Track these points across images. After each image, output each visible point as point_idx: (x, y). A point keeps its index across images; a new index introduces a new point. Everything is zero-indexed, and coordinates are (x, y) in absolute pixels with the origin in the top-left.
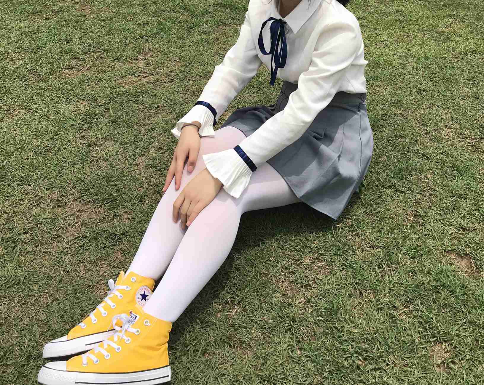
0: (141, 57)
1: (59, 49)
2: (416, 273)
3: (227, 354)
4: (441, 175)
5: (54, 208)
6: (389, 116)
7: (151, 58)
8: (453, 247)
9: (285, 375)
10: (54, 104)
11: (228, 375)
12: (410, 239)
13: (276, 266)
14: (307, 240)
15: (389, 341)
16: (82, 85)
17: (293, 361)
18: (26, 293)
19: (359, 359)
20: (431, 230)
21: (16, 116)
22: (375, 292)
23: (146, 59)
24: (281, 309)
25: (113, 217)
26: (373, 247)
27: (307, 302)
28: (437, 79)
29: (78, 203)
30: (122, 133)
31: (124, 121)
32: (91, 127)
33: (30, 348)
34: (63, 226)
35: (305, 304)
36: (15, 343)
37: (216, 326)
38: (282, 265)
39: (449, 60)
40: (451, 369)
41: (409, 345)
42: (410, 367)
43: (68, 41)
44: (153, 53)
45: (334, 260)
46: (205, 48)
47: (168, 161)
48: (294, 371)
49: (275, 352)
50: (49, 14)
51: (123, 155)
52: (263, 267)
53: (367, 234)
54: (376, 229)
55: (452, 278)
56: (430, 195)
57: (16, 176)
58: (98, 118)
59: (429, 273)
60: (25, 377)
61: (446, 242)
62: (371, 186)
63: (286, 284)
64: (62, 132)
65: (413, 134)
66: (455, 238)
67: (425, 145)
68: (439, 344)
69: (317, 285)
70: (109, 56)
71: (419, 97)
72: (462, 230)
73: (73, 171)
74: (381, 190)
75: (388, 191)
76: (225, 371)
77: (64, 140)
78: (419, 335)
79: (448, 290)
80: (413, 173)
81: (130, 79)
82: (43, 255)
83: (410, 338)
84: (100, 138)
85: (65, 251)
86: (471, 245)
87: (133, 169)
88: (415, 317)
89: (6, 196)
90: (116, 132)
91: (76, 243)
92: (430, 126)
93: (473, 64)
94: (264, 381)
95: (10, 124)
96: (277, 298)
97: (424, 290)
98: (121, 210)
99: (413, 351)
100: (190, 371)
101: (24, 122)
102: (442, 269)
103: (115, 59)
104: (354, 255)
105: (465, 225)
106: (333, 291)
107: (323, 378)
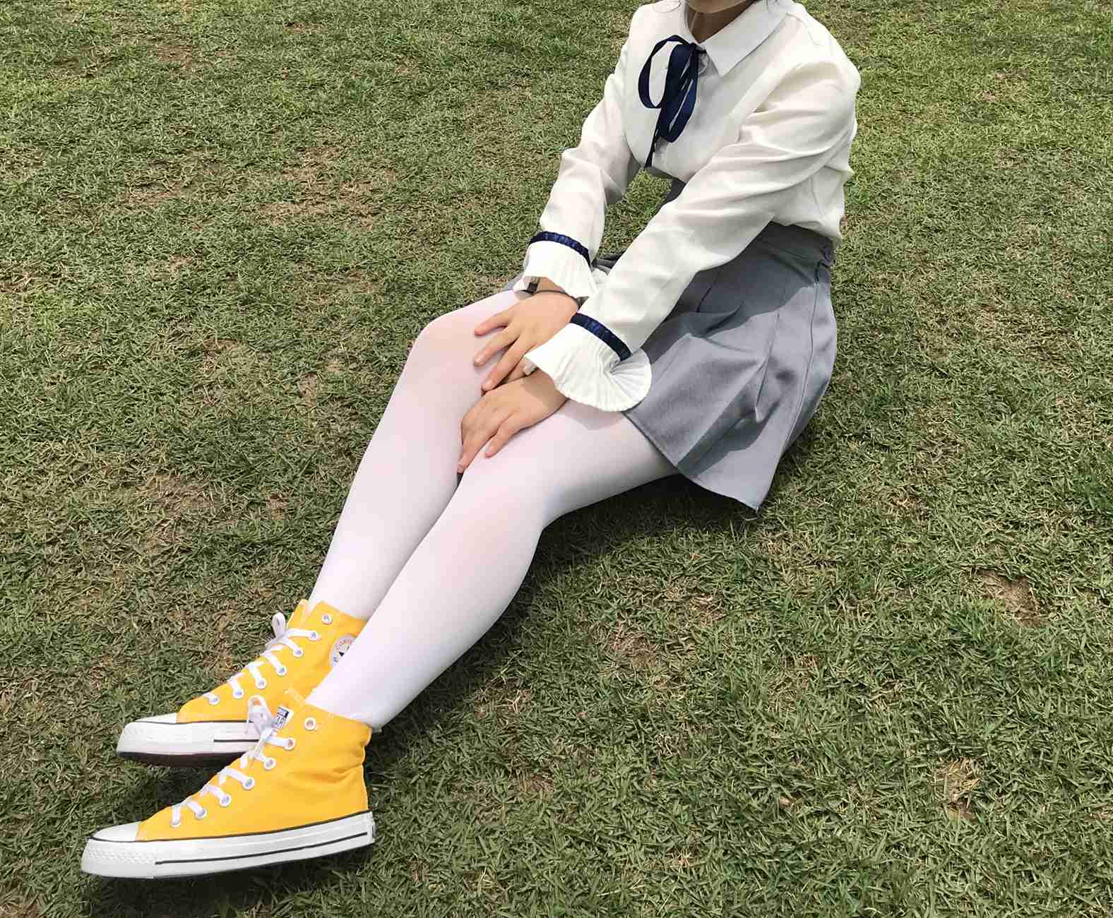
0: (305, 159)
1: (121, 143)
2: (910, 617)
3: (500, 790)
4: (969, 411)
5: (114, 488)
6: (859, 285)
7: (328, 162)
8: (992, 563)
9: (623, 829)
10: (111, 263)
11: (501, 833)
12: (899, 546)
13: (608, 607)
14: (676, 550)
15: (849, 756)
16: (174, 223)
17: (642, 801)
18: (56, 669)
19: (783, 795)
20: (946, 526)
21: (25, 290)
22: (821, 657)
23: (317, 164)
24: (617, 696)
25: (247, 507)
26: (818, 563)
27: (675, 681)
28: (966, 204)
29: (168, 478)
30: (264, 326)
31: (269, 300)
32: (194, 314)
33: (66, 785)
34: (135, 527)
35: (668, 684)
36: (33, 775)
37: (474, 731)
38: (621, 603)
39: (995, 165)
40: (980, 812)
41: (892, 764)
42: (891, 809)
43: (138, 125)
44: (333, 150)
45: (733, 591)
46: (453, 138)
47: (369, 385)
48: (644, 822)
49: (603, 784)
50: (94, 64)
51: (268, 372)
52: (579, 609)
53: (807, 536)
54: (825, 526)
55: (986, 626)
56: (946, 452)
57: (28, 420)
58: (209, 294)
59: (937, 616)
60: (58, 844)
61: (976, 550)
62: (818, 436)
63: (629, 643)
64: (130, 326)
65: (911, 324)
66: (996, 542)
67: (937, 346)
68: (955, 760)
69: (696, 644)
70: (233, 158)
71: (925, 244)
72: (1012, 526)
73: (157, 411)
74: (838, 444)
75: (853, 446)
76: (496, 824)
77: (134, 342)
78: (912, 744)
79: (977, 650)
80: (909, 406)
81: (282, 208)
82: (92, 591)
83: (893, 749)
84: (216, 337)
85: (143, 579)
86: (1030, 557)
87: (289, 405)
88: (904, 706)
89: (5, 463)
90: (252, 323)
91: (164, 563)
92: (948, 305)
93: (1047, 171)
94: (580, 843)
95: (10, 307)
96: (608, 674)
97: (926, 651)
98: (264, 492)
99: (898, 775)
100: (419, 825)
101: (43, 303)
102: (966, 606)
103: (248, 165)
104: (777, 580)
105: (1019, 516)
106: (730, 656)
107: (706, 835)
